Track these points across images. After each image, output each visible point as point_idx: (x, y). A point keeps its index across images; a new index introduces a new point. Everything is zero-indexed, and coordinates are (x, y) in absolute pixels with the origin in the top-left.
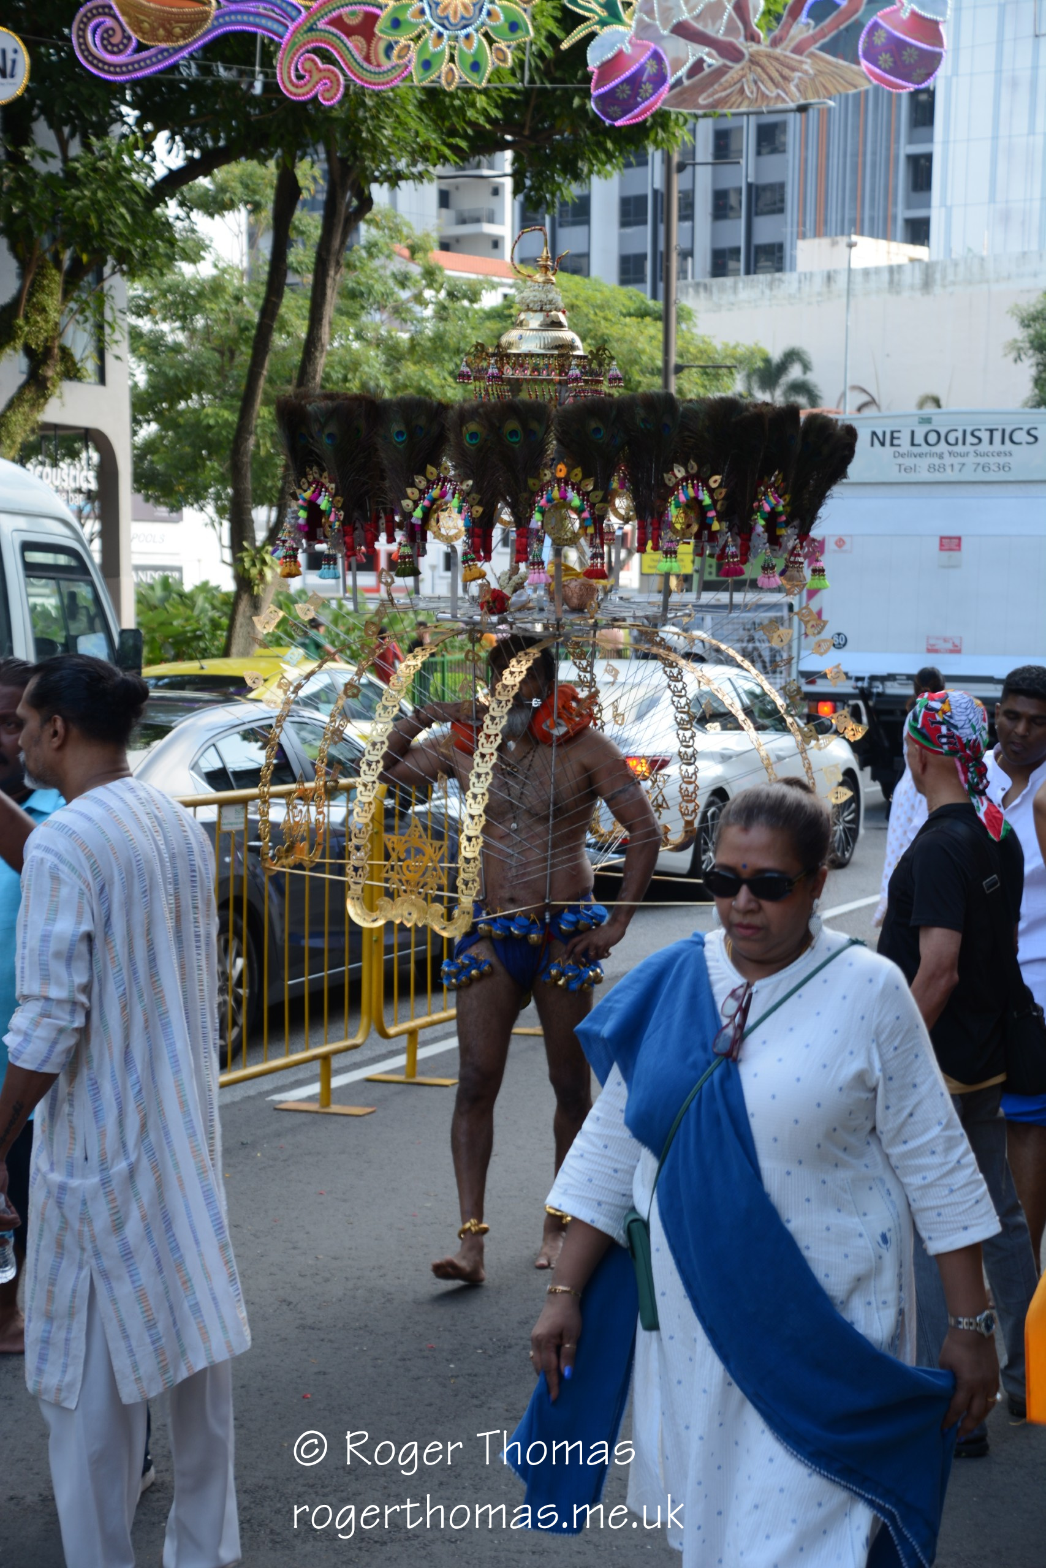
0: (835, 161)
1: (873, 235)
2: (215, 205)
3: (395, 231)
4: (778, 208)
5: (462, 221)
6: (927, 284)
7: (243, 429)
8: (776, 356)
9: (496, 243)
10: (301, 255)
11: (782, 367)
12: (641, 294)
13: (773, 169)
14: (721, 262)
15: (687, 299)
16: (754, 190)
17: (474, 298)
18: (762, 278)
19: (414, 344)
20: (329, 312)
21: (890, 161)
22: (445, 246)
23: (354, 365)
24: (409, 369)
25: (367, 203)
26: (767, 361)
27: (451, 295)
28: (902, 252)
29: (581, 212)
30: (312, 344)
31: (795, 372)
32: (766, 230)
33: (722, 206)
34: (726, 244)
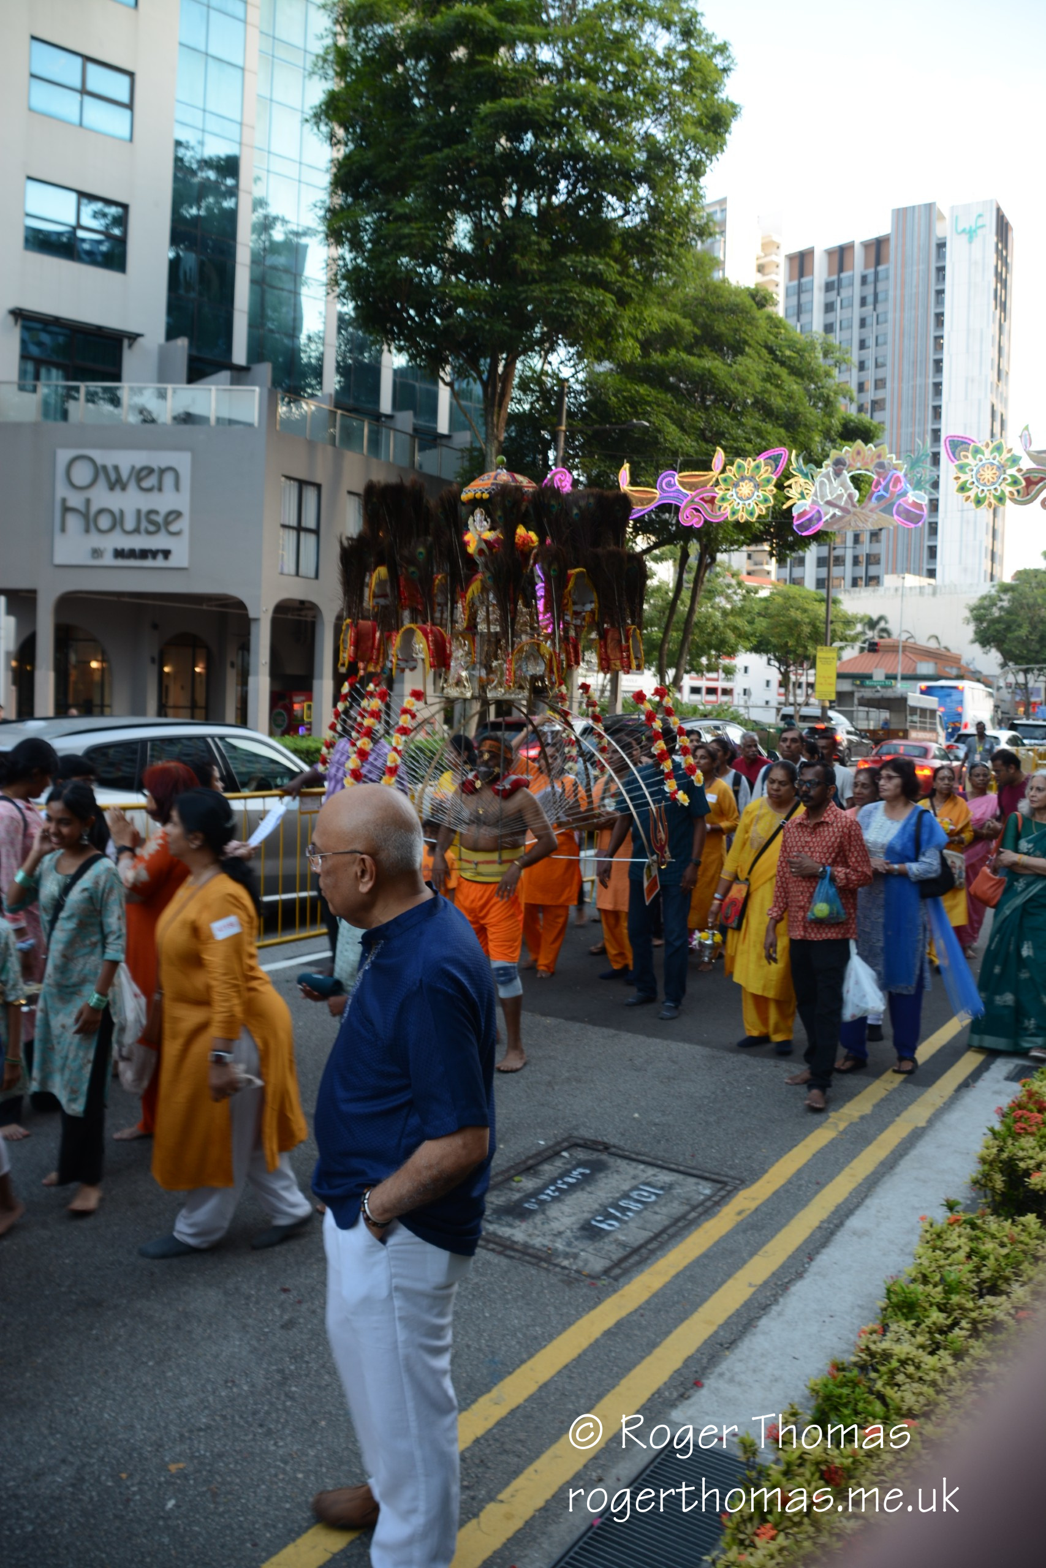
0: (900, 547)
1: (914, 574)
2: (658, 559)
3: (728, 569)
4: (878, 562)
5: (756, 564)
6: (934, 593)
7: (664, 640)
8: (875, 617)
9: (768, 573)
10: (689, 577)
11: (878, 622)
12: (823, 592)
13: (876, 548)
14: (855, 583)
15: (841, 597)
16: (868, 556)
17: (756, 592)
18: (870, 589)
19: (732, 610)
20: (699, 598)
21: (921, 547)
22: (749, 574)
23: (709, 617)
24: (731, 619)
25: (714, 559)
26: (871, 619)
27: (748, 592)
28: (925, 581)
29: (801, 562)
30: (692, 610)
31: (882, 624)
32: (873, 571)
33: (856, 561)
34: (857, 575)
